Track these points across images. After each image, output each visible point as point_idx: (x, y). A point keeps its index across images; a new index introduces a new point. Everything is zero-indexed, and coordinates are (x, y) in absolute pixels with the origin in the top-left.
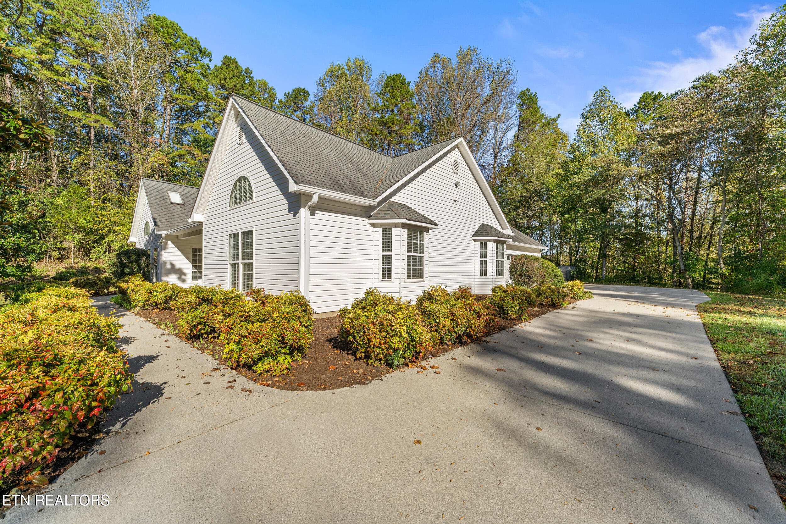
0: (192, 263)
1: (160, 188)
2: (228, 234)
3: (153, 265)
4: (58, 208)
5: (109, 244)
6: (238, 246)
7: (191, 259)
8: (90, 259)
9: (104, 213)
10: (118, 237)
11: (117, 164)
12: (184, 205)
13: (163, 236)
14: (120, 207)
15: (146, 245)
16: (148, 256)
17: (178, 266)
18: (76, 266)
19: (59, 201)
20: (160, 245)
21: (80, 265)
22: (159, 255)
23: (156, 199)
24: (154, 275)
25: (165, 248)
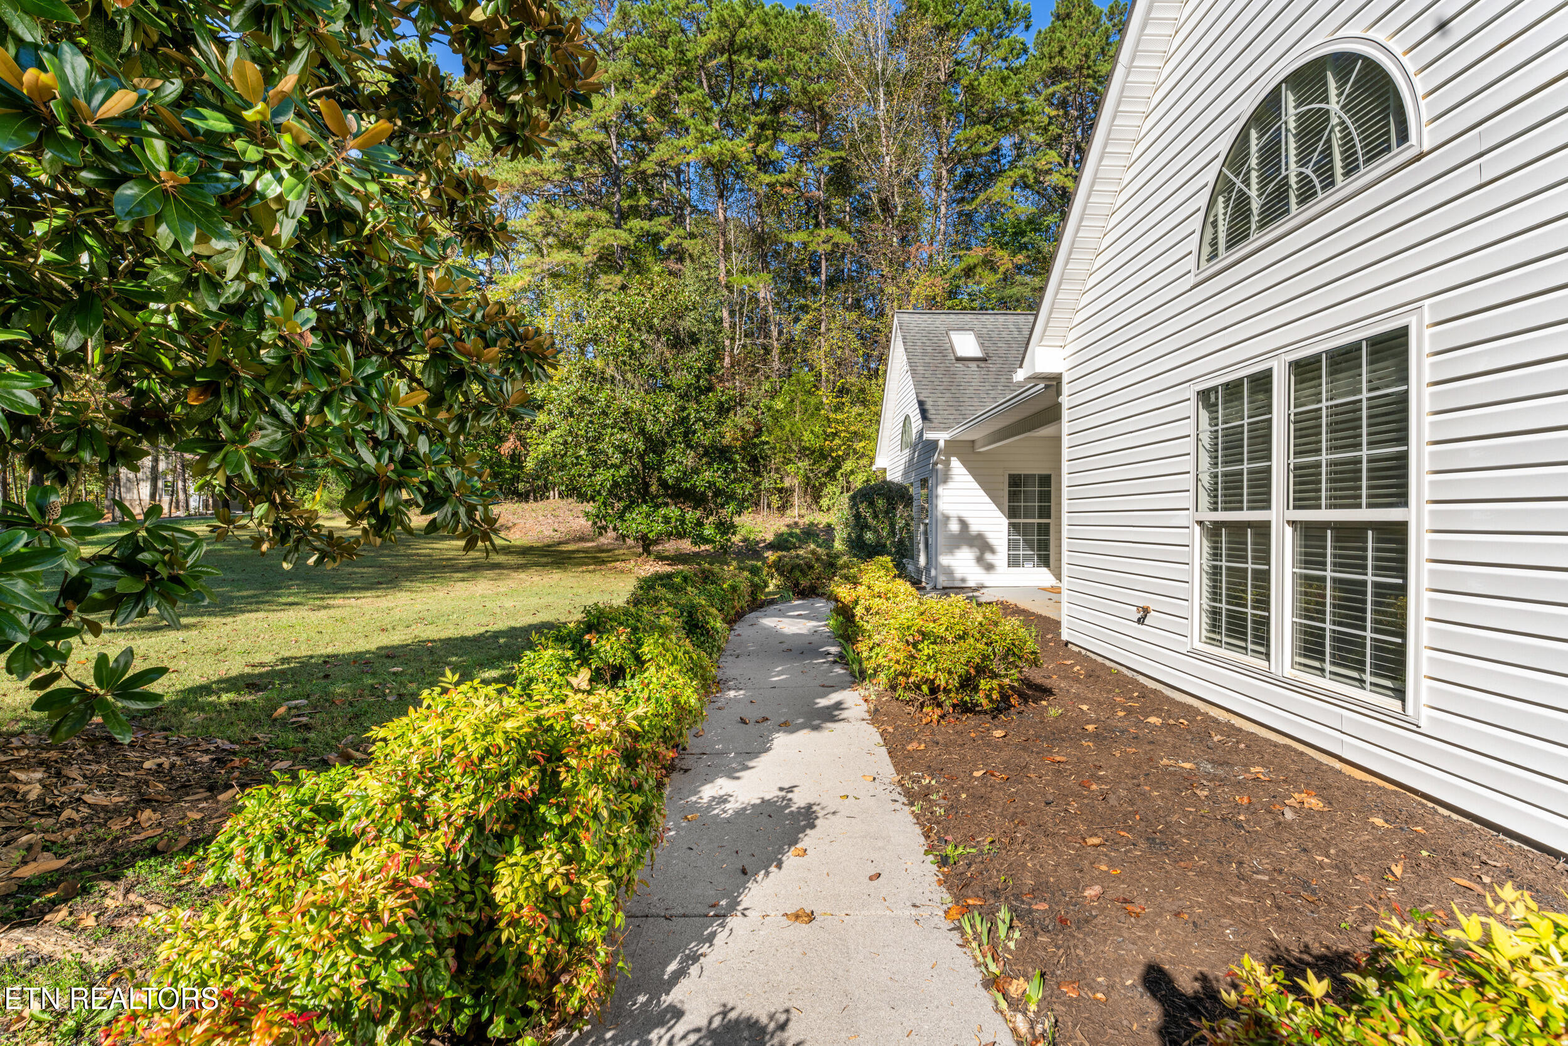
0: (1009, 517)
1: (932, 327)
2: (1191, 391)
3: (920, 520)
4: (777, 416)
5: (846, 476)
6: (1267, 438)
7: (1006, 504)
8: (820, 509)
9: (840, 416)
10: (861, 462)
11: (859, 317)
12: (984, 360)
13: (941, 444)
14: (864, 403)
15: (906, 473)
16: (908, 500)
17: (975, 528)
18: (801, 522)
19: (779, 405)
20: (934, 471)
21: (807, 520)
22: (931, 498)
23: (924, 354)
24: (922, 546)
25: (946, 478)
